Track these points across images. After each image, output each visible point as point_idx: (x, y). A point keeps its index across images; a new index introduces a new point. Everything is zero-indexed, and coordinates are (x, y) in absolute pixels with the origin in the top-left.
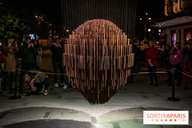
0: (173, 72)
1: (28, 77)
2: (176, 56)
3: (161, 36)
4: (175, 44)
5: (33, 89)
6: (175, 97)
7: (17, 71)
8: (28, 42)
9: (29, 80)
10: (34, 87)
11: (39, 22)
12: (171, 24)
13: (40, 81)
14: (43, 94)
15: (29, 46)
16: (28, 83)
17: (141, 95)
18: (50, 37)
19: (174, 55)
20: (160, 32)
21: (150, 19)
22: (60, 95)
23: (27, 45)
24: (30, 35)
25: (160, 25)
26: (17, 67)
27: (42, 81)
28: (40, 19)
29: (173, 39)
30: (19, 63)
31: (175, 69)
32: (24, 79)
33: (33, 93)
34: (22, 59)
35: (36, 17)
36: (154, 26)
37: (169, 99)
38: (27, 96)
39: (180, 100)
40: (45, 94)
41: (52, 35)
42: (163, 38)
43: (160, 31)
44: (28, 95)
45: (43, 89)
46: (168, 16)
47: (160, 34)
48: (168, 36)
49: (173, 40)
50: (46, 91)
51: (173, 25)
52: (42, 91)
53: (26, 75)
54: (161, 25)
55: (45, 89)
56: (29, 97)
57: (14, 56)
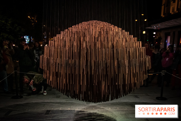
0: (163, 74)
1: (27, 78)
2: (167, 59)
3: (155, 39)
4: (168, 47)
5: (33, 90)
6: (163, 97)
7: (16, 73)
8: (23, 44)
9: (28, 81)
10: (34, 87)
11: (33, 23)
12: (166, 26)
13: (39, 82)
14: (42, 94)
15: (25, 48)
16: (28, 84)
17: (132, 95)
18: (45, 39)
19: (165, 58)
20: (154, 35)
21: (146, 20)
22: (58, 95)
23: (23, 47)
24: (25, 37)
25: (155, 27)
26: (15, 69)
27: (41, 82)
28: (33, 20)
29: (166, 41)
30: (17, 65)
31: (165, 71)
32: (24, 80)
33: (34, 93)
34: (19, 61)
35: (29, 17)
36: (149, 28)
37: (158, 98)
38: (29, 96)
39: (167, 100)
40: (45, 94)
41: (47, 37)
42: (157, 40)
43: (154, 33)
44: (29, 94)
45: (43, 90)
46: (164, 17)
47: (154, 37)
48: (162, 38)
49: (167, 43)
50: (45, 91)
51: (169, 27)
52: (42, 91)
53: (25, 77)
54: (157, 27)
55: (44, 90)
56: (30, 96)
57: (11, 59)
